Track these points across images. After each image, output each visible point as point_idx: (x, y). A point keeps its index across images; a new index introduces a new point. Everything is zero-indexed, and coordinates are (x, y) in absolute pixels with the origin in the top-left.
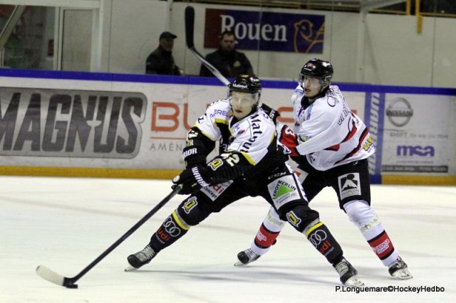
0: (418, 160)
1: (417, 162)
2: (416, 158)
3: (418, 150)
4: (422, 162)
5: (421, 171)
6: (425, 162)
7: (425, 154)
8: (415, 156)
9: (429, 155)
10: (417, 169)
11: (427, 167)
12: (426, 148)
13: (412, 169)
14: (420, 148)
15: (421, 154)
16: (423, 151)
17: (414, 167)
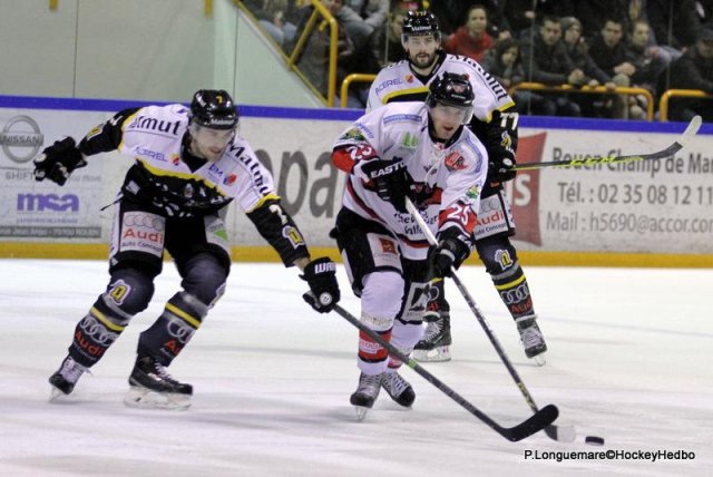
0: (51, 217)
1: (50, 221)
2: (48, 213)
3: (51, 201)
4: (59, 221)
5: (57, 236)
6: (64, 221)
7: (64, 208)
8: (46, 210)
9: (69, 209)
10: (51, 232)
11: (66, 228)
12: (65, 198)
13: (43, 232)
14: (55, 197)
15: (56, 207)
16: (60, 203)
17: (44, 228)
